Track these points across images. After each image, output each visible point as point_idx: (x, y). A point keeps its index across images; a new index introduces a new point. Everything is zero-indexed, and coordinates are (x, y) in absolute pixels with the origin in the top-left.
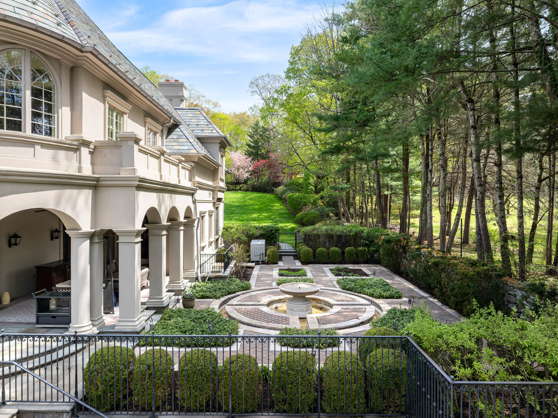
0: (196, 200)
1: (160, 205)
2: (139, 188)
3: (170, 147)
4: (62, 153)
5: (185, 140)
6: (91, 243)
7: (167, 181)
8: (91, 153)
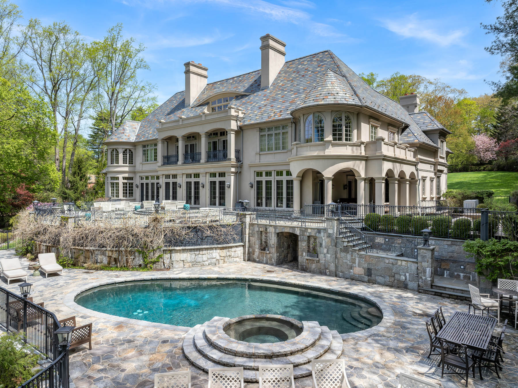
0: (418, 169)
1: (394, 168)
2: (384, 160)
3: (403, 140)
4: (355, 147)
5: (412, 135)
6: (365, 183)
7: (398, 157)
8: (365, 147)
